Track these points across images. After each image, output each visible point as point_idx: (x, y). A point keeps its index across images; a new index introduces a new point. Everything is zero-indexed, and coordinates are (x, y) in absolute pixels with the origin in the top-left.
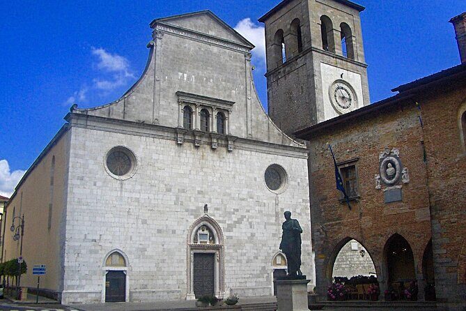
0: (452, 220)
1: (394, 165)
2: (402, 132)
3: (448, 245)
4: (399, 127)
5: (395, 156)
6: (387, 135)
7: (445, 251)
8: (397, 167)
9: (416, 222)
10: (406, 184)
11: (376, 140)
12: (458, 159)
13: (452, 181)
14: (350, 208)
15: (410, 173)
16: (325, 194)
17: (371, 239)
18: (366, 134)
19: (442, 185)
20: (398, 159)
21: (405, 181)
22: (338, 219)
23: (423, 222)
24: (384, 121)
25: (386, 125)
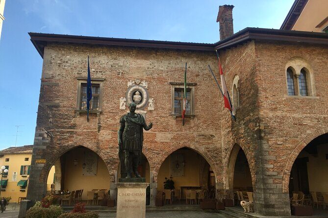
0: (279, 143)
1: (141, 94)
2: (153, 71)
3: (275, 161)
4: (151, 67)
5: (144, 87)
6: (138, 68)
7: (272, 166)
8: (145, 96)
9: (156, 142)
10: (151, 111)
11: (126, 69)
12: (285, 99)
13: (279, 113)
14: (88, 120)
15: (155, 103)
16: (57, 102)
17: (108, 150)
18: (116, 62)
19: (271, 114)
20: (146, 90)
21: (149, 108)
22: (70, 128)
23: (163, 143)
24: (137, 57)
25: (138, 61)
